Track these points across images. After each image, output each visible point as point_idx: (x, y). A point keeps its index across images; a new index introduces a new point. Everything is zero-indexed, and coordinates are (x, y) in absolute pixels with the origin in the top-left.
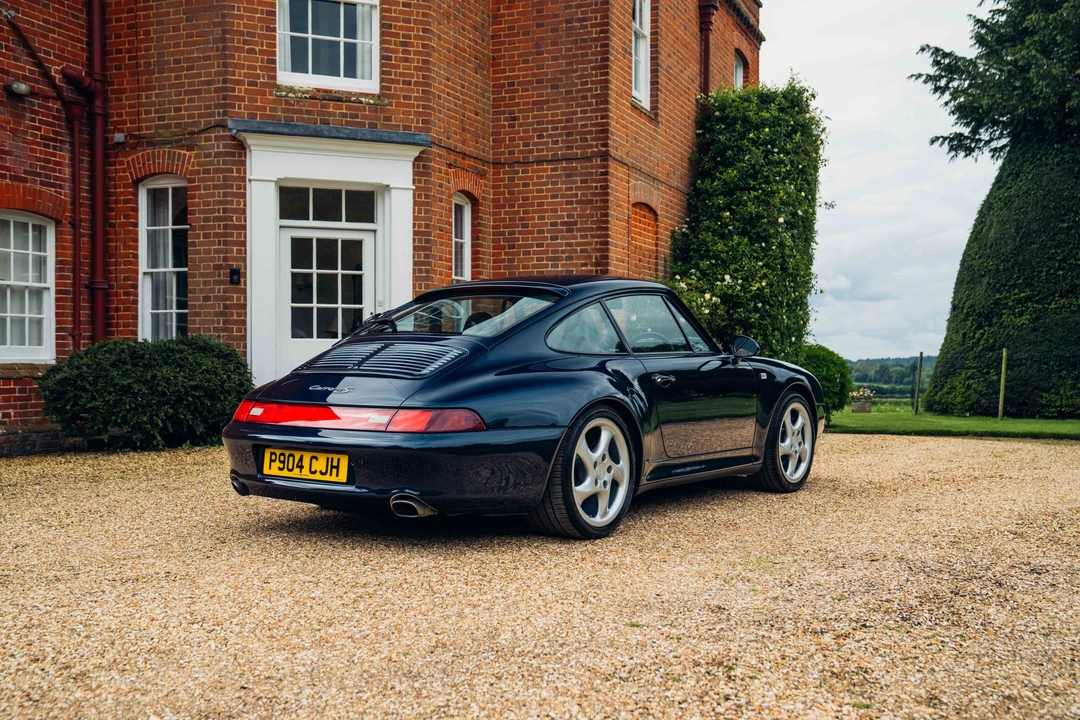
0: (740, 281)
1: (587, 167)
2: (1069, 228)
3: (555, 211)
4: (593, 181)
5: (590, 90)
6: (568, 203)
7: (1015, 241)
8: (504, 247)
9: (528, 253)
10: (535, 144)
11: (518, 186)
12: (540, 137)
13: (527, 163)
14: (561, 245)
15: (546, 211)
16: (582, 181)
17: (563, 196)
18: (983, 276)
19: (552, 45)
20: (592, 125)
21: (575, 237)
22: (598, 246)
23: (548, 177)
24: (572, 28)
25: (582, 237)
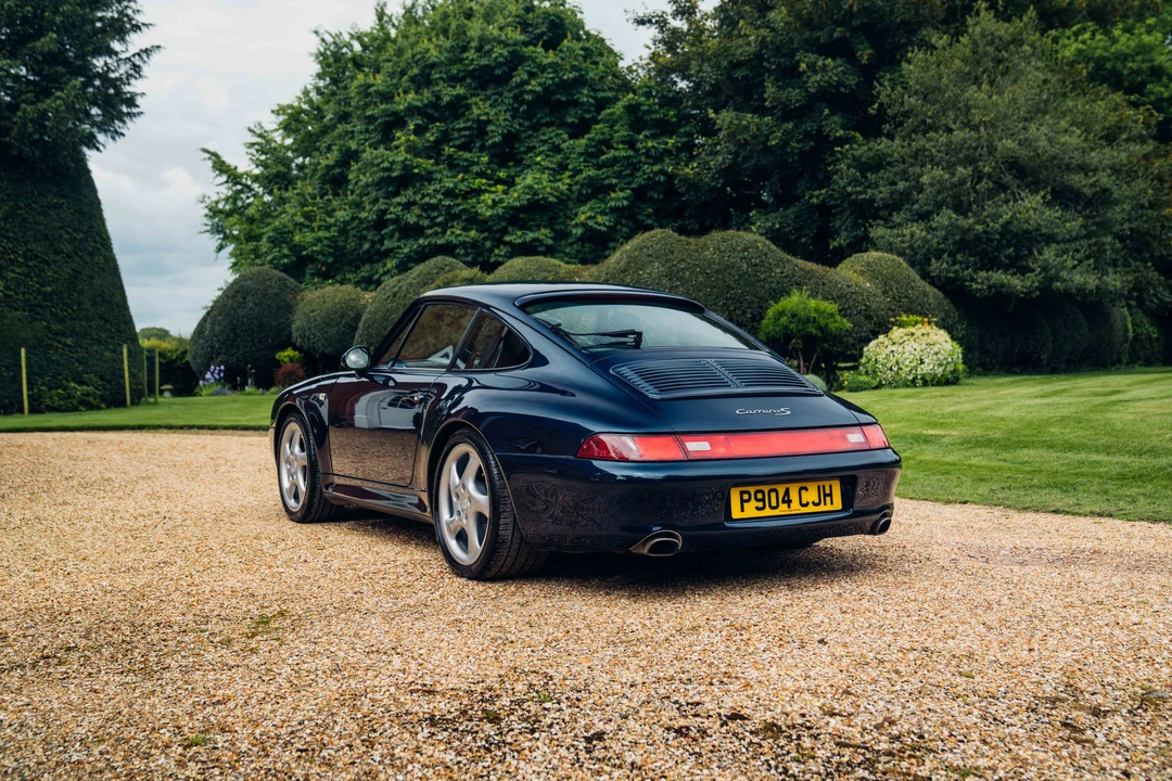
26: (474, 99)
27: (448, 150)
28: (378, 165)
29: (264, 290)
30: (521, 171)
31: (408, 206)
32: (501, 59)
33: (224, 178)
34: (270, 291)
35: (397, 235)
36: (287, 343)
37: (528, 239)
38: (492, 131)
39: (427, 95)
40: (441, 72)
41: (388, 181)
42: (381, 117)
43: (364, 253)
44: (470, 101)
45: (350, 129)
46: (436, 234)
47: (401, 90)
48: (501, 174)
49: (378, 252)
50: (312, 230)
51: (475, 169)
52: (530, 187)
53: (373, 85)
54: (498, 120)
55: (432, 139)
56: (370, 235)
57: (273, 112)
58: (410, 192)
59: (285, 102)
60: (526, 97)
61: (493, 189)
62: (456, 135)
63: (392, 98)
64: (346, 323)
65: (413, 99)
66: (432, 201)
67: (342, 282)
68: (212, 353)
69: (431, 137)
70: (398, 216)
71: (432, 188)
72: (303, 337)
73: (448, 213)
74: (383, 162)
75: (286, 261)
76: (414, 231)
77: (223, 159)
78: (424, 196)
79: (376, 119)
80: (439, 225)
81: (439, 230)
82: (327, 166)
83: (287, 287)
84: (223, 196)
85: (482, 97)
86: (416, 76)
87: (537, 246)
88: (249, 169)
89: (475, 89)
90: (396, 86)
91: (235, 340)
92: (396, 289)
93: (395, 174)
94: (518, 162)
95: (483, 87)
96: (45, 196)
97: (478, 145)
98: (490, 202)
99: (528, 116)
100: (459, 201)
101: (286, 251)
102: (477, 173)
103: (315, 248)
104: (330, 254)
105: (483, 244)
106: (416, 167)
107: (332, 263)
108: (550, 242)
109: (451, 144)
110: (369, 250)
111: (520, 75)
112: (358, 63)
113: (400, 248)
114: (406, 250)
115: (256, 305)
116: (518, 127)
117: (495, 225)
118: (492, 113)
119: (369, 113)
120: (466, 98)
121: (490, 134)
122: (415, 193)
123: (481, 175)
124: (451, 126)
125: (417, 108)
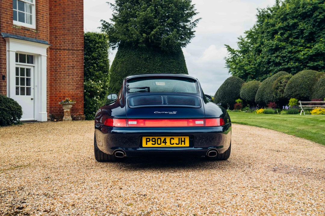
0: (103, 82)
1: (78, 53)
2: (139, 70)
3: (69, 63)
4: (79, 56)
5: (79, 33)
6: (72, 61)
7: (126, 72)
8: (53, 71)
9: (61, 73)
10: (62, 45)
11: (58, 55)
12: (64, 43)
13: (60, 49)
14: (70, 72)
15: (66, 63)
16: (76, 56)
17: (71, 59)
18: (117, 80)
19: (68, 19)
20: (79, 42)
21: (75, 70)
22: (81, 73)
23: (67, 54)
24: (74, 16)
25: (76, 70)
26: (300, 23)
27: (291, 39)
28: (269, 45)
29: (233, 82)
30: (315, 44)
31: (277, 57)
32: (310, 9)
33: (230, 52)
34: (235, 83)
35: (273, 65)
36: (239, 97)
37: (315, 65)
38: (305, 32)
39: (285, 23)
40: (290, 16)
41: (271, 50)
42: (271, 31)
43: (264, 71)
44: (299, 24)
45: (263, 36)
46: (285, 65)
47: (277, 23)
48: (308, 45)
49: (268, 71)
50: (250, 66)
51: (299, 44)
52: (317, 48)
53: (269, 22)
54: (308, 28)
55: (286, 36)
56: (266, 66)
57: (244, 33)
58: (278, 53)
59: (247, 30)
60: (318, 20)
61: (305, 50)
62: (294, 34)
63: (275, 25)
64: (254, 92)
65: (280, 25)
66: (284, 55)
67: (258, 80)
68: (219, 100)
69: (285, 36)
70: (274, 60)
71: (285, 51)
72: (242, 96)
73: (289, 58)
74: (270, 44)
75: (242, 74)
76: (279, 64)
77: (230, 47)
78: (282, 54)
79: (270, 32)
80: (286, 62)
81: (286, 63)
82: (257, 47)
83: (239, 82)
84: (230, 57)
85: (303, 22)
86: (283, 18)
87: (318, 67)
88: (238, 49)
89: (301, 20)
90: (276, 22)
91: (225, 97)
92: (267, 81)
93: (273, 48)
94: (314, 41)
95: (304, 19)
96: (170, 60)
97: (301, 37)
98: (302, 54)
99: (319, 26)
100: (293, 54)
101: (242, 72)
102: (300, 45)
103: (250, 70)
104: (254, 72)
105: (300, 67)
106: (280, 45)
107: (255, 75)
108: (323, 65)
109: (292, 37)
110: (266, 71)
111: (316, 13)
112: (269, 16)
113: (274, 69)
114: (276, 70)
115: (231, 87)
116: (315, 30)
117: (304, 61)
118: (306, 26)
119: (268, 30)
120: (298, 23)
121: (305, 33)
122: (279, 53)
123: (301, 46)
124: (293, 32)
125: (282, 27)
